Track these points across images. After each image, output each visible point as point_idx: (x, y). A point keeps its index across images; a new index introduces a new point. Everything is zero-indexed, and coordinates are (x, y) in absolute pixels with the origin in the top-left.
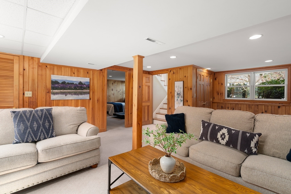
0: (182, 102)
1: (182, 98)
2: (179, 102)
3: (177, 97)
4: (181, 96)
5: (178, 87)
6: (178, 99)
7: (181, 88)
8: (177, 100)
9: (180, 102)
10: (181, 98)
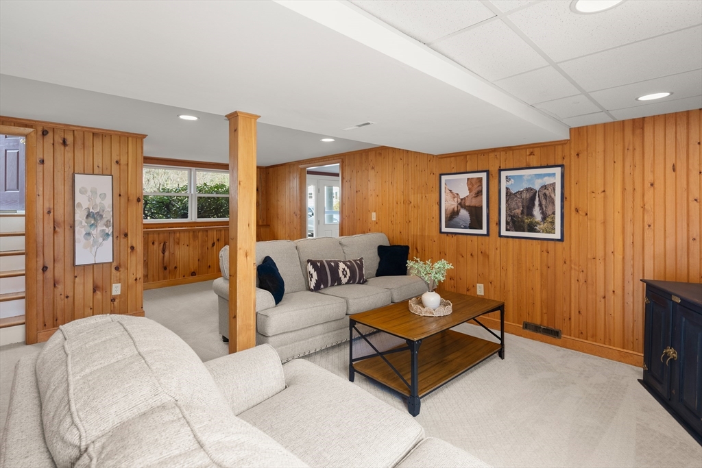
0: (111, 238)
1: (107, 226)
2: (95, 242)
3: (84, 223)
4: (105, 220)
5: (89, 193)
6: (94, 232)
7: (103, 196)
8: (88, 234)
9: (101, 240)
10: (105, 228)
